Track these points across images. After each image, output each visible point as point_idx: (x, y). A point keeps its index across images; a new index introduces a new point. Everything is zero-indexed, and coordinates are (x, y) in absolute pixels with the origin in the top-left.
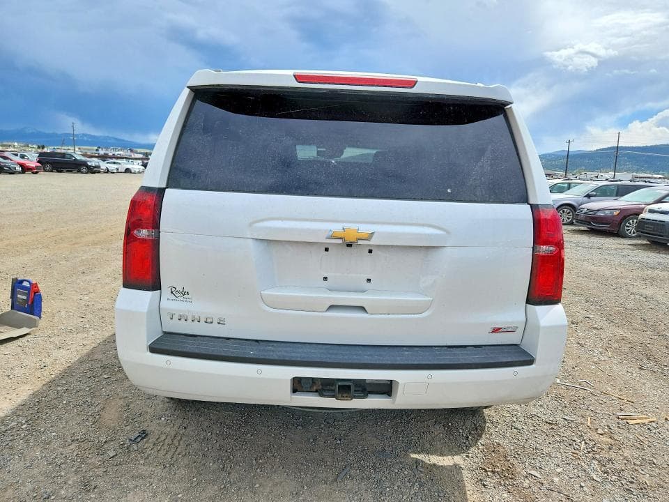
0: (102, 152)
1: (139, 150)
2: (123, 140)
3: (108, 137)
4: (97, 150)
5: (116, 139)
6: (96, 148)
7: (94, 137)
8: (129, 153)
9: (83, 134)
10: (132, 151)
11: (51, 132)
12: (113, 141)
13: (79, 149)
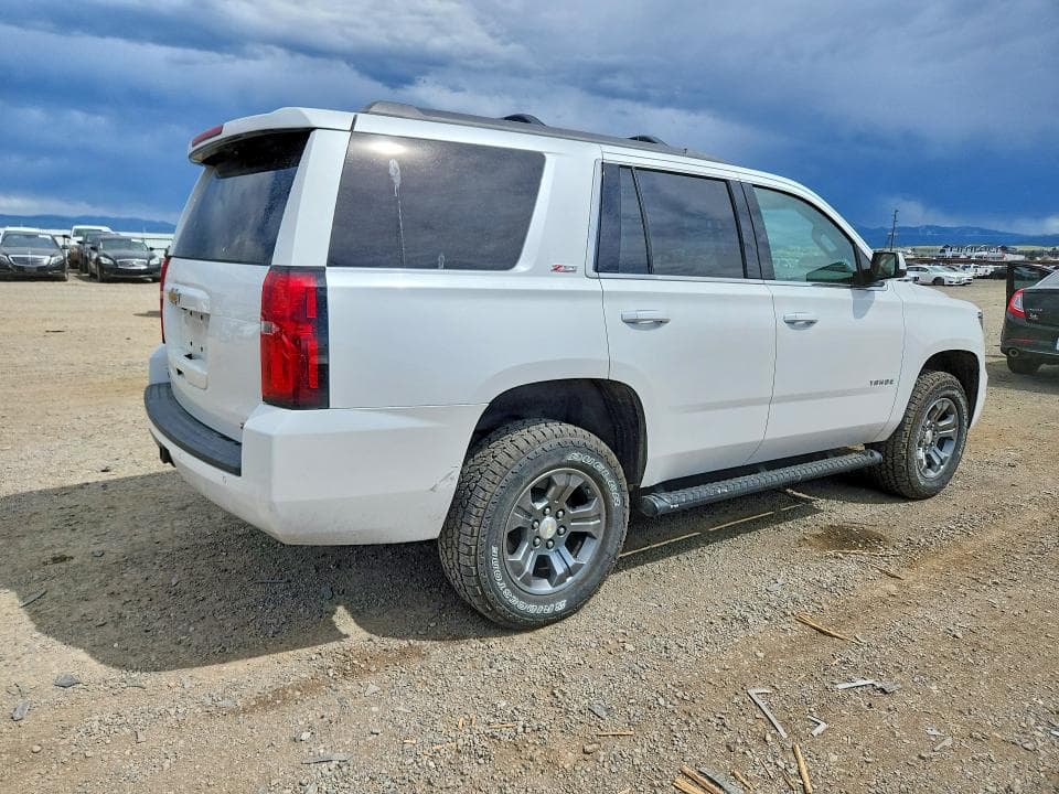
0: (949, 254)
1: (1019, 248)
2: (996, 232)
3: (968, 228)
4: (943, 251)
5: (982, 231)
6: (941, 247)
7: (945, 230)
8: (1000, 253)
9: (927, 227)
10: (1004, 249)
11: (878, 227)
12: (976, 233)
13: (913, 250)
